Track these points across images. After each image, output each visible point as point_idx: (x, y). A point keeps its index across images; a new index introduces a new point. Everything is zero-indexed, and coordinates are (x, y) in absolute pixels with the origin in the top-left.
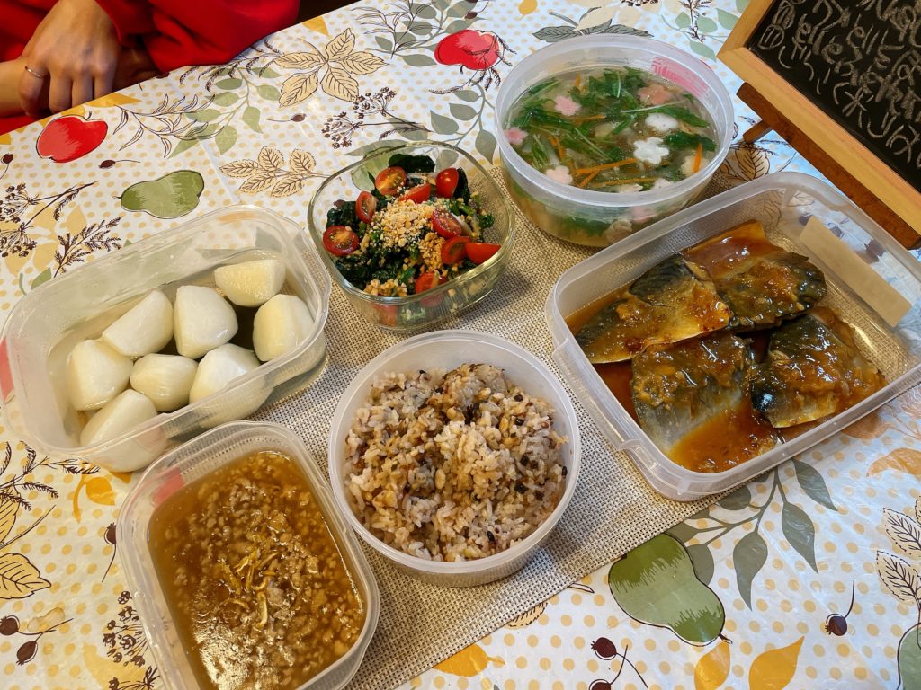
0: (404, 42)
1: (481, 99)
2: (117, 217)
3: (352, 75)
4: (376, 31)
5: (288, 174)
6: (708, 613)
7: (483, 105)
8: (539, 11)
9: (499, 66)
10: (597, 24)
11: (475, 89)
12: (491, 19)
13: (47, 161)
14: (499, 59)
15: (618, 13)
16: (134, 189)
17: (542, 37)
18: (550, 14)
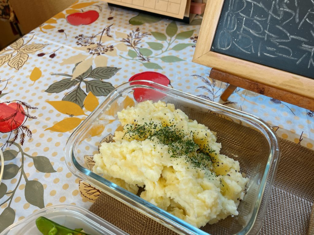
1: (20, 154)
7: (23, 158)
8: (44, 76)
9: (27, 123)
10: (85, 70)
11: (14, 148)
12: (12, 91)
14: (26, 117)
15: (93, 61)
17: (52, 91)
18: (52, 75)
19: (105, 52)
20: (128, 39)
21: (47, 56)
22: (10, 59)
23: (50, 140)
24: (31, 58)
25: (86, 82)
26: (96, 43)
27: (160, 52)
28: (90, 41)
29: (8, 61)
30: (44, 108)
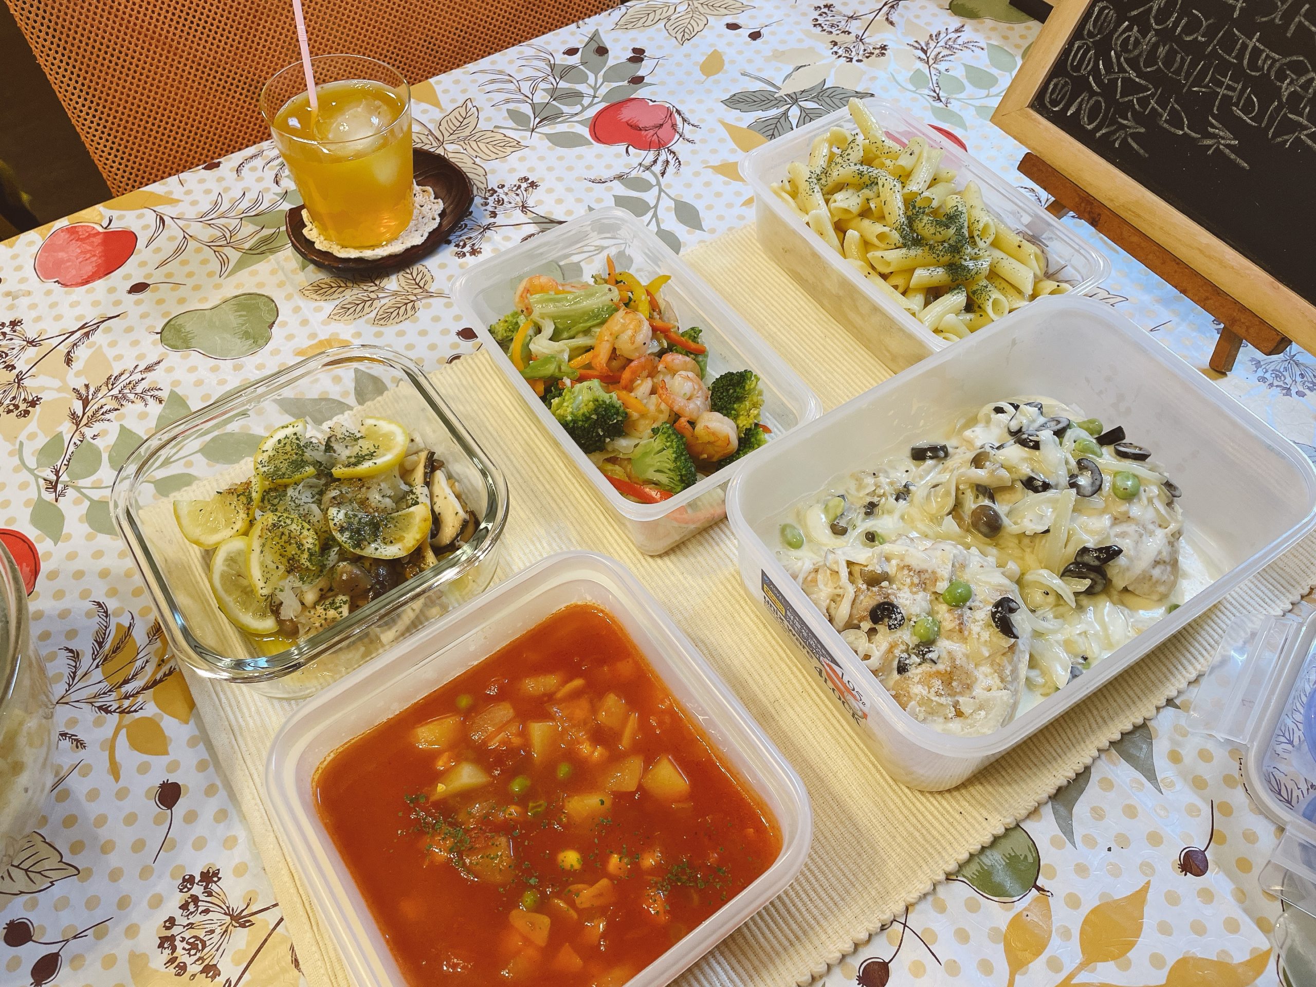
0: (546, 115)
1: (656, 189)
2: (155, 360)
3: (478, 160)
4: (507, 101)
5: (395, 294)
6: (1016, 856)
7: (659, 196)
8: (726, 72)
9: (678, 146)
10: (806, 88)
11: (647, 176)
12: (663, 83)
13: (51, 285)
14: (677, 136)
15: (833, 71)
16: (180, 321)
17: (734, 106)
18: (742, 74)
19: (865, 60)
20: (927, 44)
21: (744, 33)
22: (670, 16)
23: (707, 184)
24: (712, 28)
25: (802, 109)
26: (853, 35)
27: (985, 92)
28: (842, 25)
29: (666, 20)
30: (712, 131)
